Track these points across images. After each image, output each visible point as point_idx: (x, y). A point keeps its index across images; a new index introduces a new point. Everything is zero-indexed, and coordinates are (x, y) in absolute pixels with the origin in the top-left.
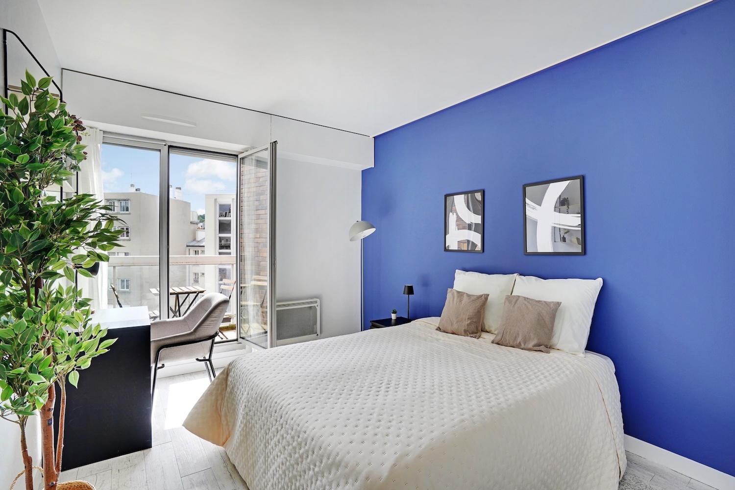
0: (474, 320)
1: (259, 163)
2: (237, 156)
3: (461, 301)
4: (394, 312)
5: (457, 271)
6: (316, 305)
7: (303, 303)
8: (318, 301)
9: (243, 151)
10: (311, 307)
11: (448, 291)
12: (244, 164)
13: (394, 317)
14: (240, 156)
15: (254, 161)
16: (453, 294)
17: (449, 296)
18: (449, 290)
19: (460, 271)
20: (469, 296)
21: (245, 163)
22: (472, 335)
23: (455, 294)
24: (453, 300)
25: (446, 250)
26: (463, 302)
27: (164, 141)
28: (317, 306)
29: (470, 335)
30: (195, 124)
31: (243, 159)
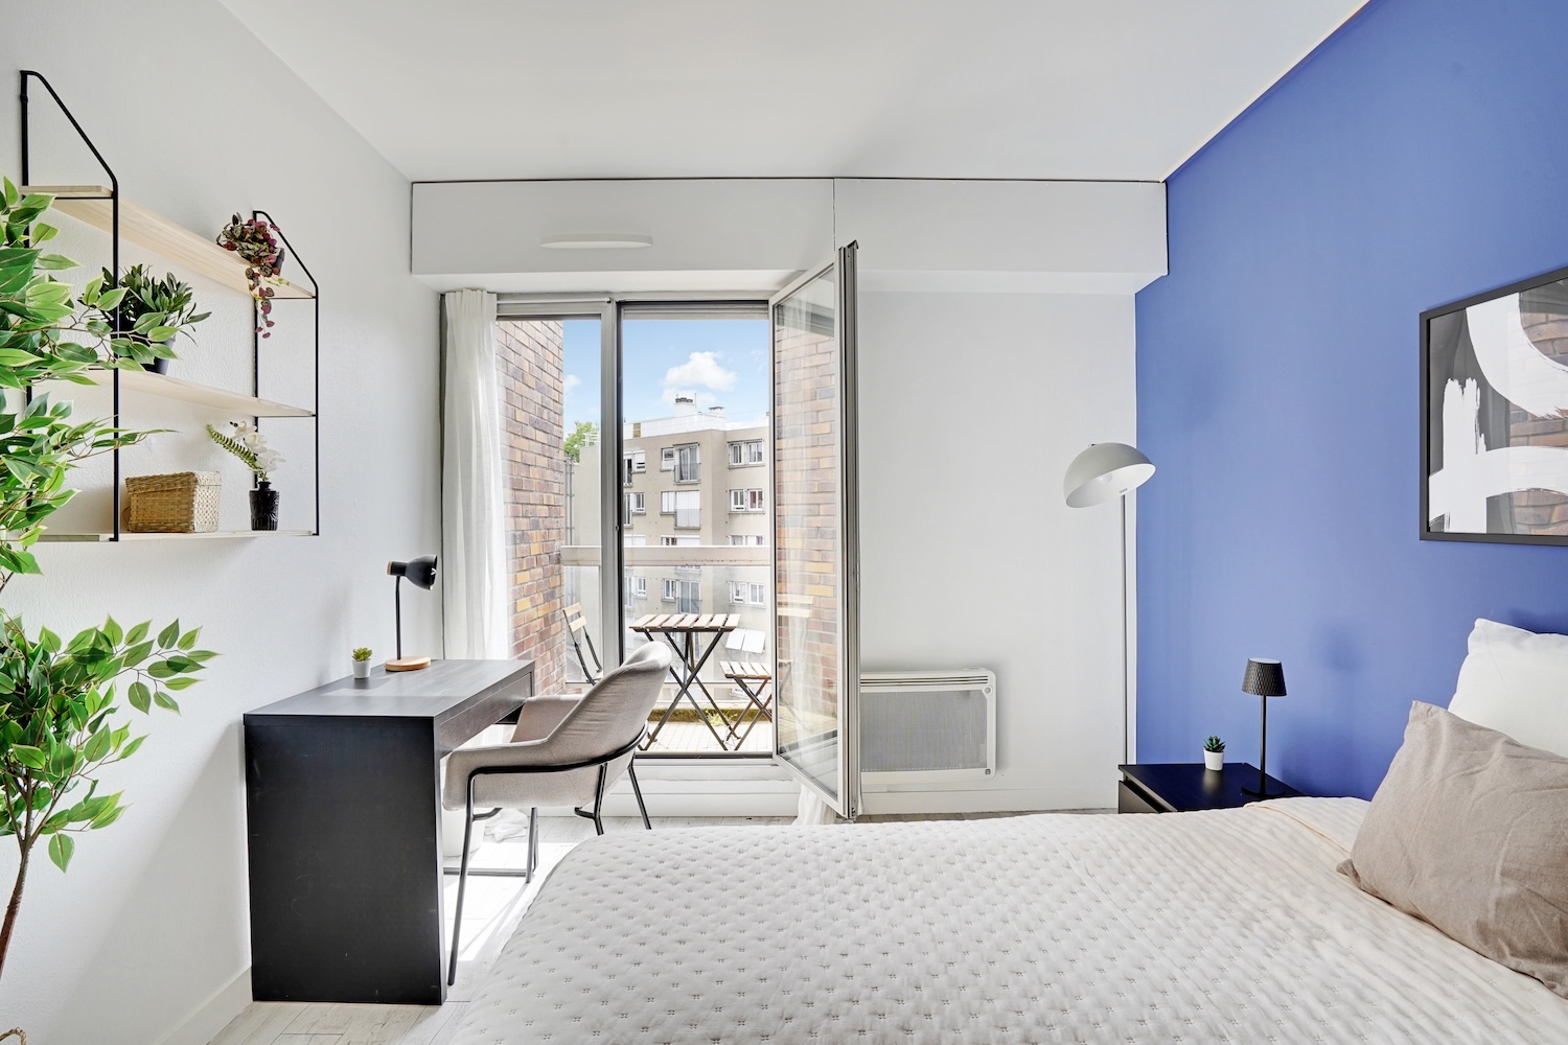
0: (1546, 890)
1: (817, 320)
2: (766, 302)
3: (1469, 774)
4: (1217, 748)
5: (1479, 623)
6: (982, 688)
7: (944, 681)
8: (992, 677)
9: (776, 289)
10: (968, 691)
11: (1412, 713)
12: (783, 324)
13: (1212, 762)
14: (772, 302)
15: (804, 316)
16: (1433, 732)
17: (1414, 733)
18: (1419, 708)
19: (1496, 624)
20: (1518, 753)
21: (785, 322)
22: (1526, 965)
23: (1445, 731)
24: (1429, 762)
25: (1431, 532)
26: (1484, 780)
27: (607, 293)
28: (988, 690)
29: (1513, 962)
30: (649, 240)
31: (779, 306)
